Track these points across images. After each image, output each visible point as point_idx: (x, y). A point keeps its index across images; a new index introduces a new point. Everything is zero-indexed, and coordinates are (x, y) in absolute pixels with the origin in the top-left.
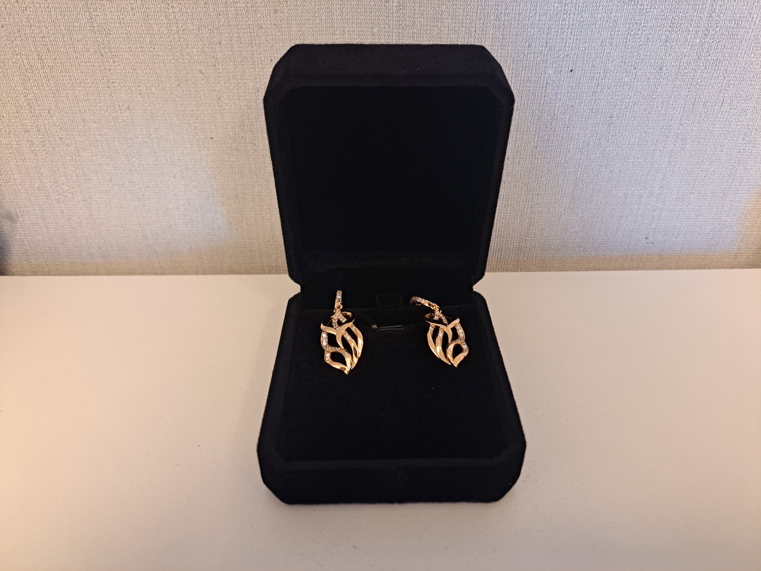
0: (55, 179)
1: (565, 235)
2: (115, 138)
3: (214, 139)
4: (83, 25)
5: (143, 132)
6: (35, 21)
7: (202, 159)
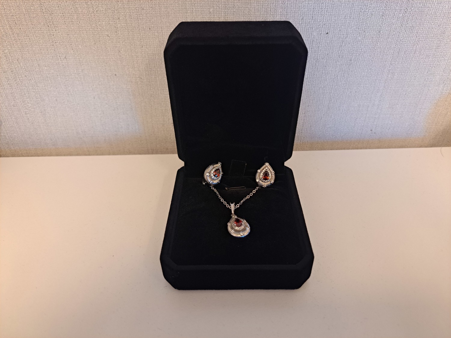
0: (23, 100)
1: (324, 129)
2: (58, 75)
3: (117, 75)
4: (36, 8)
5: (74, 72)
6: (7, 6)
7: (110, 87)
